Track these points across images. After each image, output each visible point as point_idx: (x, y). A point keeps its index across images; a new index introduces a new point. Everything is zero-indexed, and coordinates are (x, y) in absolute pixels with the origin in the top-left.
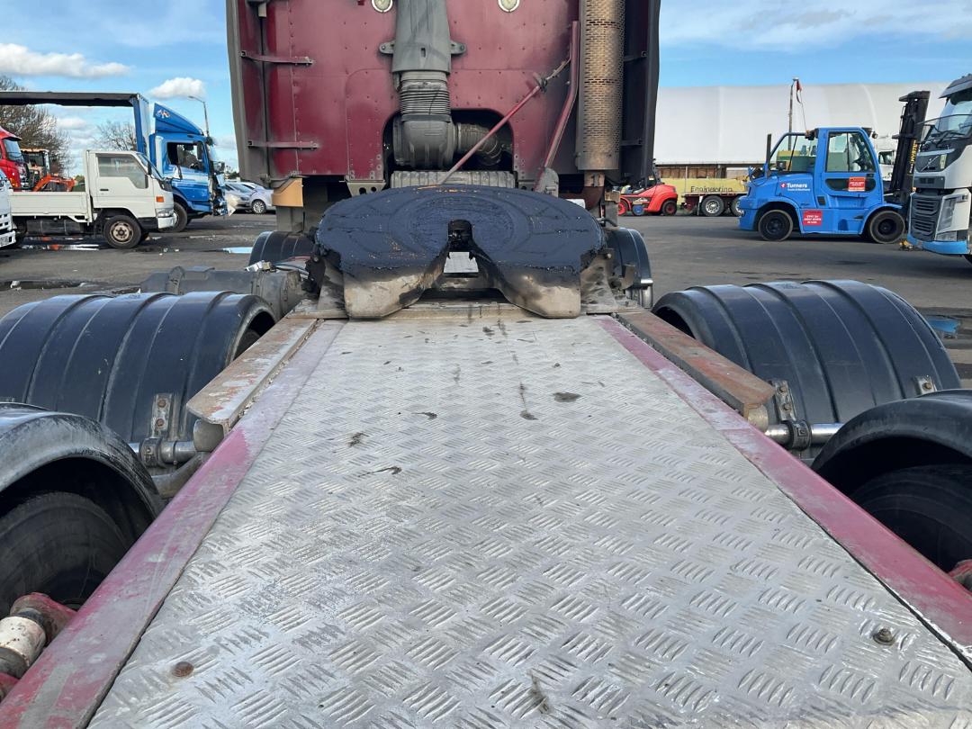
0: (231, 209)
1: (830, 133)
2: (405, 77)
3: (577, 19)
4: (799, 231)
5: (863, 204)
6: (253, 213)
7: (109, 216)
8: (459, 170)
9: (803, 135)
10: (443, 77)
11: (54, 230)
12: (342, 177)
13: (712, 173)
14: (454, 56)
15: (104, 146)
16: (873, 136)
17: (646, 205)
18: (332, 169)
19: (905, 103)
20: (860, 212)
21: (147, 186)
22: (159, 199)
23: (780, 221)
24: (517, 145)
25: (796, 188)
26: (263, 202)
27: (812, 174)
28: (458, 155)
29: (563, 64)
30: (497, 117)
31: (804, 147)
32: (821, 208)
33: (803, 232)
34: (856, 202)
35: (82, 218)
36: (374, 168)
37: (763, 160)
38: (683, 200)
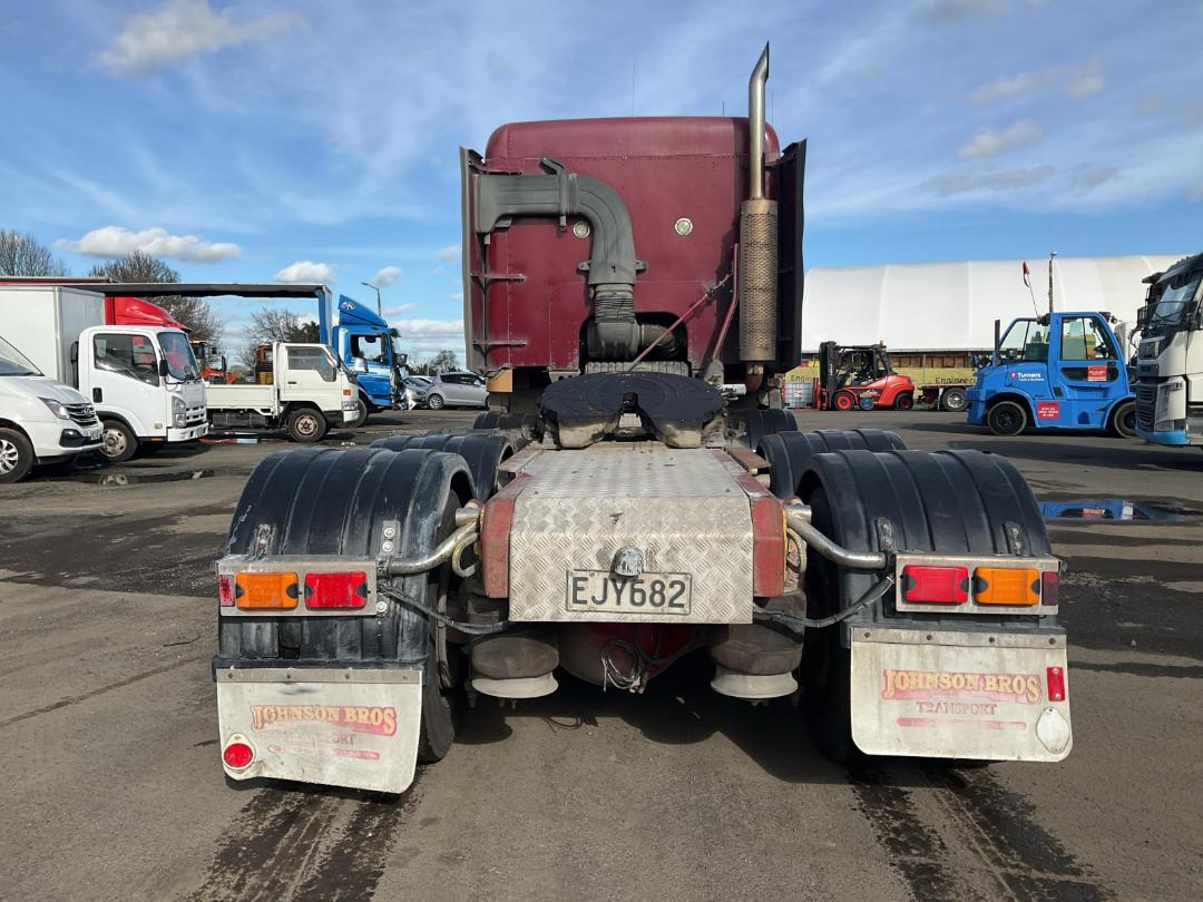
0: (412, 403)
1: (1063, 319)
2: (598, 288)
3: (738, 242)
4: (1034, 425)
5: (1105, 395)
6: (429, 408)
7: (294, 408)
8: (642, 360)
9: (1034, 320)
10: (630, 288)
11: (239, 423)
12: (545, 368)
13: (961, 361)
14: (638, 272)
15: (258, 336)
16: (1112, 321)
17: (877, 398)
18: (537, 362)
19: (1149, 285)
20: (1104, 404)
21: (335, 379)
22: (347, 392)
23: (1011, 415)
24: (690, 341)
25: (1029, 377)
26: (440, 396)
27: (1046, 362)
28: (641, 348)
29: (727, 276)
30: (673, 318)
31: (1038, 333)
32: (1058, 400)
33: (1038, 426)
34: (1099, 393)
35: (268, 411)
36: (571, 360)
37: (991, 346)
38: (921, 393)
